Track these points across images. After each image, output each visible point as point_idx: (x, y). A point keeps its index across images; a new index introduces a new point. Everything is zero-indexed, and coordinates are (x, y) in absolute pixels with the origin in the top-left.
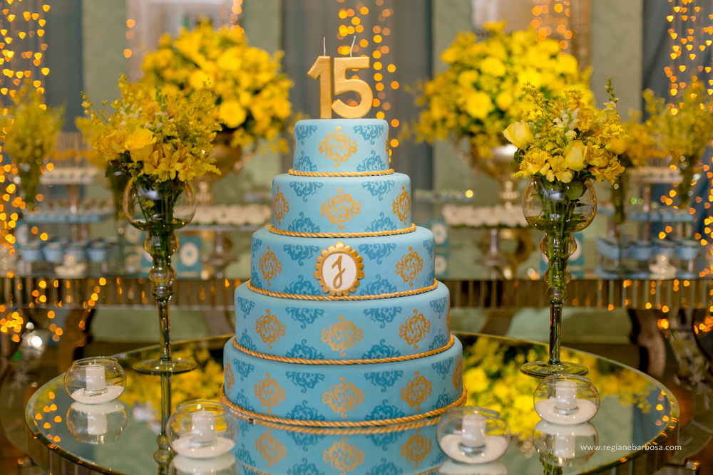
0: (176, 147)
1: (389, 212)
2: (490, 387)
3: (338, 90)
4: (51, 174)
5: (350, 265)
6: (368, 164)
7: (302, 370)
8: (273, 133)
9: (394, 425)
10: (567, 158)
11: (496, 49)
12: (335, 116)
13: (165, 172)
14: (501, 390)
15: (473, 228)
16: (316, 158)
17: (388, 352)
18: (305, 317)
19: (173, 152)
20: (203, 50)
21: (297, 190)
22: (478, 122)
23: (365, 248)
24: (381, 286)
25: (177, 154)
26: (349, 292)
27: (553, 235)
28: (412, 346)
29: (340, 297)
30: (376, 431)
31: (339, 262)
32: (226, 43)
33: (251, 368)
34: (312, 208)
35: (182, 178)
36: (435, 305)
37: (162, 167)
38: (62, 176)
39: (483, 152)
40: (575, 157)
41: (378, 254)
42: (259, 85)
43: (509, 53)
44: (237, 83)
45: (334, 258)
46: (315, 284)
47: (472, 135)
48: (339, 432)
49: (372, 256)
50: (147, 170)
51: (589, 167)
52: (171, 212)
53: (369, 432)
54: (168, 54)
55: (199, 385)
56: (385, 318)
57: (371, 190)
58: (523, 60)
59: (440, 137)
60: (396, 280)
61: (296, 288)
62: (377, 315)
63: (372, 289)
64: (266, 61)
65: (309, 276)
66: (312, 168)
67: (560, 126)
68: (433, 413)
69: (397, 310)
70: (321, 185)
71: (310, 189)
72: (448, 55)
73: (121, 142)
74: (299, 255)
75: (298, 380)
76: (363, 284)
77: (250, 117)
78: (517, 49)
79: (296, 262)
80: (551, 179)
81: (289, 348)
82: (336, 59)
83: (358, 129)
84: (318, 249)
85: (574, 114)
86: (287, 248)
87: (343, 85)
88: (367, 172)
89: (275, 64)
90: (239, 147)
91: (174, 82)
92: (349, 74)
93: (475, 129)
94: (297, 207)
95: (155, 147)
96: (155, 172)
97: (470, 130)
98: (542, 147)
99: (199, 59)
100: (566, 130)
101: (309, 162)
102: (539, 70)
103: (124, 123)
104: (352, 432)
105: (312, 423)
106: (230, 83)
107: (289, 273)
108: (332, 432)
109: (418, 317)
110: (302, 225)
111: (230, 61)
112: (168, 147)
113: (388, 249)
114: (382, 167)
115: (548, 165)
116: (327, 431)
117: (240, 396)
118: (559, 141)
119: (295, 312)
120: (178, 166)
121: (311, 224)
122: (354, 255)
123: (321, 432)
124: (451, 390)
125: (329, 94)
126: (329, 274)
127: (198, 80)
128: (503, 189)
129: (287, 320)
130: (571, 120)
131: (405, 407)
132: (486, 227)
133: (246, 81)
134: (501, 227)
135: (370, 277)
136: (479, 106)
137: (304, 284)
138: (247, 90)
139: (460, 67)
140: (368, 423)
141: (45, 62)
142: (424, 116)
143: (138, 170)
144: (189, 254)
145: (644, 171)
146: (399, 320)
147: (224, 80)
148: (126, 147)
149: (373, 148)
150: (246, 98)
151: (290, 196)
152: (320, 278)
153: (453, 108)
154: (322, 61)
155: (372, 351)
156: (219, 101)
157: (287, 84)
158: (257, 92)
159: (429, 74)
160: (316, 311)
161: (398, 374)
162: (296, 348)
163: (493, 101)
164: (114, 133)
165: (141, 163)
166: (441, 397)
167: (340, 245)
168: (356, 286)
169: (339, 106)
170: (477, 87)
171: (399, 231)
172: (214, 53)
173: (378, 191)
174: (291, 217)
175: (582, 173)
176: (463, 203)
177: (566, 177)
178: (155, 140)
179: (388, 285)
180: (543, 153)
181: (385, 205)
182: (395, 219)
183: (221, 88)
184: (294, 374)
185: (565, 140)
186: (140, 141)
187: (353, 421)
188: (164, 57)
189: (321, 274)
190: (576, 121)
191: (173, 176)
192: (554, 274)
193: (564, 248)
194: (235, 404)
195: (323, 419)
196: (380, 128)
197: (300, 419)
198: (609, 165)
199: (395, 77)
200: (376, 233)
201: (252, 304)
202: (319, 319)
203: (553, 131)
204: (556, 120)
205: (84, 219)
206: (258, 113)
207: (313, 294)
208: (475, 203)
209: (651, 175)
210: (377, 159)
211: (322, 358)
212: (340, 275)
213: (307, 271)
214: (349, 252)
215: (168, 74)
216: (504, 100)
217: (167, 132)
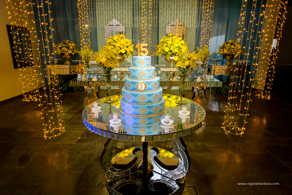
0: (110, 61)
1: (151, 75)
2: (168, 99)
3: (141, 50)
4: (91, 62)
5: (143, 86)
6: (147, 65)
7: (134, 105)
8: (130, 54)
9: (152, 115)
10: (185, 63)
11: (170, 39)
12: (141, 55)
13: (108, 66)
14: (170, 99)
15: (166, 72)
16: (137, 64)
17: (151, 102)
18: (135, 95)
19: (110, 62)
20: (118, 39)
21: (133, 71)
22: (167, 53)
23: (146, 82)
24: (150, 89)
25: (111, 62)
26: (144, 90)
27: (182, 78)
28: (155, 101)
29: (142, 91)
30: (149, 117)
31: (141, 85)
32: (122, 38)
33: (125, 104)
34: (136, 74)
35: (112, 67)
36: (160, 93)
37: (108, 65)
38: (93, 62)
39: (168, 58)
40: (187, 63)
41: (149, 83)
42: (128, 46)
43: (173, 40)
44: (124, 45)
45: (140, 84)
46: (137, 89)
47: (166, 55)
48: (142, 117)
49: (148, 84)
50: (105, 65)
51: (189, 65)
52: (110, 73)
53: (147, 117)
54: (112, 40)
55: (118, 98)
56: (150, 96)
57: (148, 71)
58: (175, 41)
59: (160, 55)
60: (152, 88)
61: (133, 89)
62: (149, 95)
63: (148, 90)
64: (129, 41)
65: (136, 87)
66: (136, 66)
67: (184, 57)
68: (159, 113)
69: (153, 94)
70: (138, 70)
71: (136, 70)
72: (162, 40)
73: (100, 60)
74: (134, 83)
75: (134, 107)
76: (146, 89)
77: (126, 51)
78: (174, 39)
79: (133, 85)
80: (182, 68)
81: (132, 101)
82: (141, 44)
83: (145, 59)
84: (137, 82)
85: (187, 55)
86: (132, 82)
87: (142, 49)
88: (147, 67)
89: (131, 42)
90: (124, 57)
91: (113, 45)
92: (144, 47)
93: (166, 54)
94: (133, 74)
95: (106, 61)
96: (106, 66)
97: (165, 54)
98: (180, 61)
99: (117, 41)
100: (185, 58)
101: (136, 65)
102: (178, 43)
103: (100, 56)
104: (144, 117)
105: (136, 115)
106: (123, 45)
107: (132, 87)
108: (140, 117)
109: (156, 95)
110: (134, 77)
111: (122, 41)
112: (109, 61)
113: (151, 82)
114: (150, 66)
115: (181, 65)
116: (139, 117)
117: (123, 109)
118: (184, 60)
119: (133, 94)
120: (111, 65)
121: (136, 77)
122: (144, 84)
123: (138, 117)
124: (162, 108)
125: (140, 51)
126: (139, 87)
127: (117, 45)
128: (171, 65)
129: (132, 96)
130: (186, 56)
131: (154, 112)
132: (168, 72)
133: (125, 45)
134: (170, 71)
135: (147, 88)
136: (167, 50)
137: (135, 89)
138: (126, 47)
139: (164, 42)
140: (147, 115)
141: (90, 41)
142: (157, 51)
143: (103, 65)
144: (116, 77)
145: (196, 62)
146: (153, 96)
147: (122, 45)
148: (101, 61)
149: (148, 62)
150: (125, 48)
151: (132, 72)
152: (138, 88)
153: (162, 50)
154: (138, 45)
155: (148, 102)
156: (121, 49)
157: (133, 46)
158: (128, 47)
159: (158, 44)
160: (137, 94)
161: (153, 106)
162: (133, 101)
163: (169, 49)
164: (99, 58)
165: (104, 64)
166: (161, 110)
167: (142, 81)
168: (145, 89)
169: (142, 53)
170: (167, 46)
171: (153, 78)
172: (120, 40)
173: (149, 71)
174: (132, 76)
175: (188, 66)
176: (163, 67)
177: (185, 67)
178: (106, 60)
179: (151, 89)
180: (181, 62)
181: (150, 74)
182: (152, 76)
183: (121, 46)
184: (133, 106)
185: (185, 60)
186: (103, 60)
187: (144, 115)
188: (110, 40)
189: (138, 87)
190: (187, 56)
191: (110, 67)
192: (182, 85)
193: (184, 80)
194: (122, 111)
195: (138, 114)
196: (150, 58)
197: (134, 114)
198: (193, 65)
199: (152, 44)
200: (148, 79)
201: (125, 92)
202: (138, 96)
203: (183, 58)
204: (183, 56)
205: (97, 70)
206: (128, 51)
207: (136, 91)
208: (166, 67)
209: (197, 62)
210: (149, 64)
211: (138, 103)
212: (142, 87)
213: (135, 86)
214: (143, 83)
215: (112, 44)
216: (171, 49)
217: (109, 58)
